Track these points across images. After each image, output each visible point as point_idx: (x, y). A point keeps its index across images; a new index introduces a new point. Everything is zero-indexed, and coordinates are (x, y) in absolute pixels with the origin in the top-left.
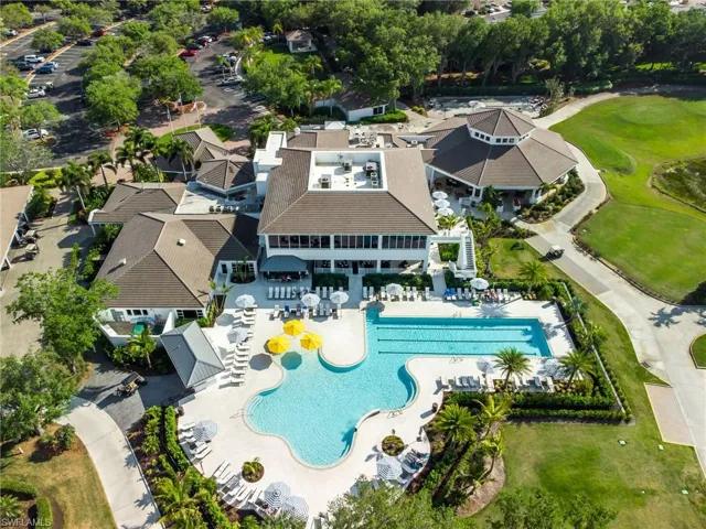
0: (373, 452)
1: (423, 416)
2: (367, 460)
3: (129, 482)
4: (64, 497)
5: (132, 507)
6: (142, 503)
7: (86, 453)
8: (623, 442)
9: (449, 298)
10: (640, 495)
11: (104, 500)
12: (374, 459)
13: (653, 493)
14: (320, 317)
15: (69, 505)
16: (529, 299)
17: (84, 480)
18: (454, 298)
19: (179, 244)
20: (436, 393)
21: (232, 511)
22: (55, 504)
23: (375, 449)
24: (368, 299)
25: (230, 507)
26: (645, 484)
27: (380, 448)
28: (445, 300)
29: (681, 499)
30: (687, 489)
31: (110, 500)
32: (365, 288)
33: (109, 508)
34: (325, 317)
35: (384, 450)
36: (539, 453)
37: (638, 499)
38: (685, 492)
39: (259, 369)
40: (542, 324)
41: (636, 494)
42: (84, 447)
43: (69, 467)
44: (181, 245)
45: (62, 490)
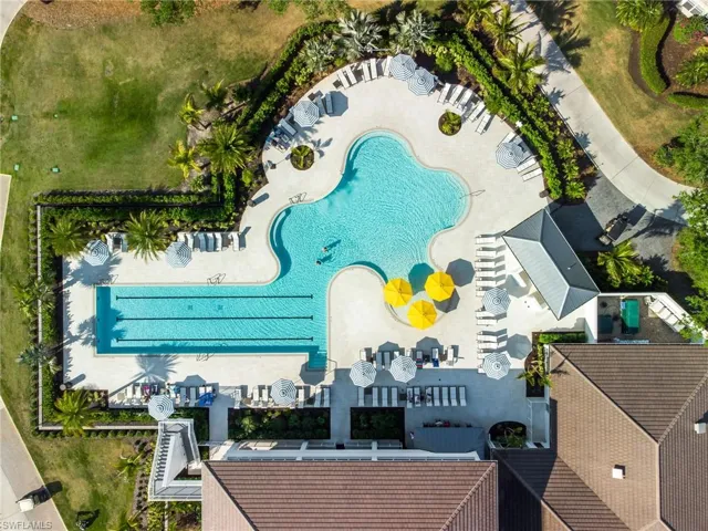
0: (324, 149)
1: (266, 196)
2: (331, 140)
3: (578, 116)
4: (639, 98)
5: (566, 89)
6: (558, 95)
7: (636, 149)
8: (55, 170)
9: (209, 389)
10: (61, 112)
11: (598, 98)
12: (322, 142)
13: (47, 115)
14: (389, 351)
15: (631, 91)
16: (99, 392)
17: (626, 117)
18: (202, 390)
19: (622, 468)
20: (248, 229)
21: (466, 82)
22: (646, 91)
23: (322, 154)
24: (323, 387)
25: (468, 86)
26: (51, 123)
27: (317, 155)
28: (215, 387)
29: (22, 109)
30: (10, 120)
31: (591, 98)
32: (326, 405)
33: (590, 89)
34: (382, 350)
35: (312, 152)
36: (148, 154)
37: (64, 107)
38: (14, 118)
39: (460, 260)
40: (94, 345)
41: (63, 113)
42: (640, 155)
43: (648, 131)
44: (617, 467)
45: (645, 107)
